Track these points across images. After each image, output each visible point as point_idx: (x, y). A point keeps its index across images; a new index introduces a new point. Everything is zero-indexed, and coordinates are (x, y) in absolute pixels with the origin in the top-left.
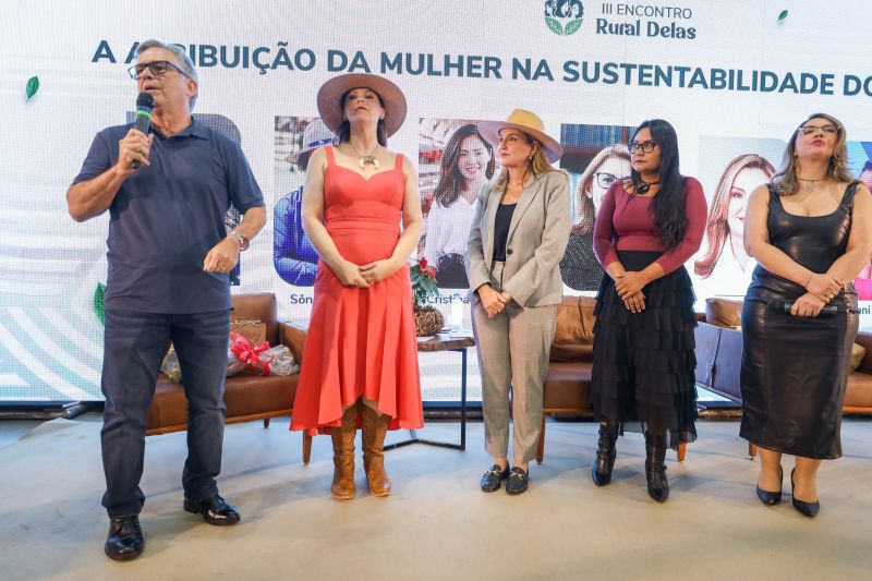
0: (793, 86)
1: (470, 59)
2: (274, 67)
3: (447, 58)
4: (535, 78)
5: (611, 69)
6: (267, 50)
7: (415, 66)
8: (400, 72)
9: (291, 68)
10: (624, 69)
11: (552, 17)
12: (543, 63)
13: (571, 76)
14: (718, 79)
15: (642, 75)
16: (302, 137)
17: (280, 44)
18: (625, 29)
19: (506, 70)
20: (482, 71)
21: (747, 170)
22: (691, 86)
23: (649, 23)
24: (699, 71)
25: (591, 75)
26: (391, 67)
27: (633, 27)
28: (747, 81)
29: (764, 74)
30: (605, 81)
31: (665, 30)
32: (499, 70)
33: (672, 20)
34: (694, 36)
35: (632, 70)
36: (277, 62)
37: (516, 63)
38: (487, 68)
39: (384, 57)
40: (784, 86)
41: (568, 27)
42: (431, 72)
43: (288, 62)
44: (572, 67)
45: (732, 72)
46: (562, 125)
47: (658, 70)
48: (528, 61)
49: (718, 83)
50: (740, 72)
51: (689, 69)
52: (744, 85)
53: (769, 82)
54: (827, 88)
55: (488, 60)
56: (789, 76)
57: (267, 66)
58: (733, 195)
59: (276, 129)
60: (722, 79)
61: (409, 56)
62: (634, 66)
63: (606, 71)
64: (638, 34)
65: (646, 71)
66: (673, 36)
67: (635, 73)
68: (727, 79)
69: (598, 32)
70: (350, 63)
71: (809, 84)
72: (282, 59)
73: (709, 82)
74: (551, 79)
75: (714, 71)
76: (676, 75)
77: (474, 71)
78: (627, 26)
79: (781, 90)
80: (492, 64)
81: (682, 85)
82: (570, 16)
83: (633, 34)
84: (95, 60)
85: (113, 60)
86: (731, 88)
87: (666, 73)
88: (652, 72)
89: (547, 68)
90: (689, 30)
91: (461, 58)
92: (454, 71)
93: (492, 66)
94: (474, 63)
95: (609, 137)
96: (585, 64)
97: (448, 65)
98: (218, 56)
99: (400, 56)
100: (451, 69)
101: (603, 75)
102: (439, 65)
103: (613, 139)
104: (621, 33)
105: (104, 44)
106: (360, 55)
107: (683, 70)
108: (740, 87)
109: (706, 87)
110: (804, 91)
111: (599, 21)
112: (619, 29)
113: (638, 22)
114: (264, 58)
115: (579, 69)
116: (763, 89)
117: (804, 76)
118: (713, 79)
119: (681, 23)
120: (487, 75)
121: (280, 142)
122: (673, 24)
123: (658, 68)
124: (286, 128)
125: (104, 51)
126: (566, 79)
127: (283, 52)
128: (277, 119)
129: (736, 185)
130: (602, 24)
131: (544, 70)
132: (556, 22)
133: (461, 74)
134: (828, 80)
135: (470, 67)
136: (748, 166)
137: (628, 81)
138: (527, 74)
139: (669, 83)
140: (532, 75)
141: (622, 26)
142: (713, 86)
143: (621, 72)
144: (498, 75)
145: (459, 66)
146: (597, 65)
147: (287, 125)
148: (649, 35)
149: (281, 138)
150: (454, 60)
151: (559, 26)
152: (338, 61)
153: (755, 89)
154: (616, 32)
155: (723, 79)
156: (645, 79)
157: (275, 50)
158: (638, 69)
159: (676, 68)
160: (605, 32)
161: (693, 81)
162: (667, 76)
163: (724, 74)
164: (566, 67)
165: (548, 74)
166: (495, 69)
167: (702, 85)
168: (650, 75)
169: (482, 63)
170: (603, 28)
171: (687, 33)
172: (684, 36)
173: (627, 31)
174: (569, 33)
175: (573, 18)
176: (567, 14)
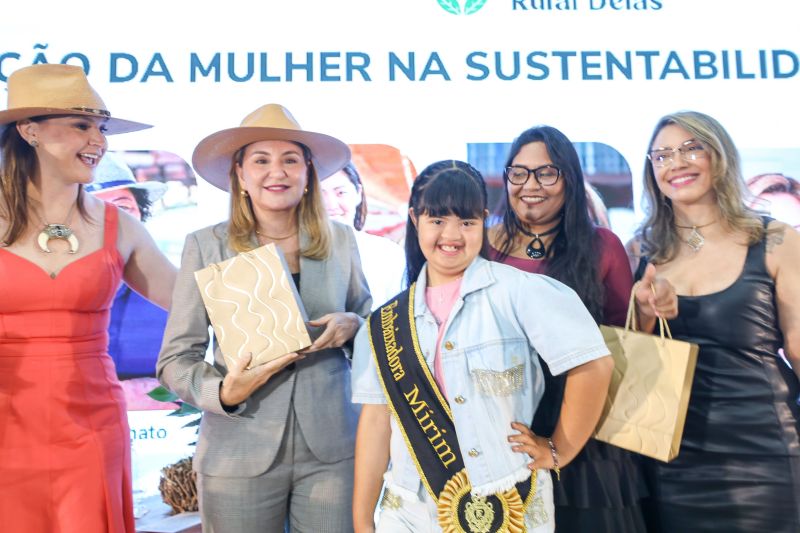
1: (324, 56)
3: (289, 56)
4: (423, 78)
5: (537, 59)
6: (16, 56)
7: (241, 69)
8: (218, 78)
10: (558, 59)
12: (434, 56)
13: (479, 73)
15: (585, 66)
18: (554, 1)
19: (379, 67)
20: (342, 72)
22: (663, 77)
24: (673, 55)
25: (508, 68)
26: (205, 73)
28: (751, 65)
29: (776, 54)
30: (530, 77)
32: (366, 70)
34: (660, 6)
35: (570, 58)
37: (393, 59)
38: (350, 67)
39: (195, 60)
41: (468, 4)
42: (264, 77)
44: (477, 59)
45: (725, 54)
46: (469, 145)
47: (611, 59)
48: (411, 56)
49: (706, 71)
50: (738, 54)
51: (657, 53)
52: (745, 71)
53: (786, 64)
55: (349, 56)
60: (709, 65)
61: (231, 56)
62: (574, 54)
63: (530, 62)
64: (575, 8)
65: (590, 60)
66: (628, 7)
67: (575, 64)
68: (719, 64)
69: (515, 8)
70: (142, 70)
73: (690, 70)
74: (447, 78)
75: (697, 54)
76: (638, 64)
77: (330, 73)
80: (358, 61)
81: (649, 76)
83: (567, 7)
86: (726, 75)
87: (623, 63)
88: (602, 60)
89: (440, 64)
91: (310, 56)
92: (299, 75)
93: (357, 65)
94: (330, 61)
96: (498, 55)
97: (290, 66)
99: (217, 57)
100: (295, 72)
101: (525, 69)
102: (276, 67)
104: (549, 7)
106: (157, 58)
107: (647, 56)
108: (740, 75)
109: (686, 76)
112: (546, 3)
114: (10, 68)
115: (490, 62)
116: (777, 75)
118: (698, 65)
120: (349, 78)
123: (610, 57)
126: (470, 77)
127: (41, 57)
133: (310, 77)
135: (324, 67)
136: (769, 190)
137: (565, 76)
138: (410, 73)
139: (628, 73)
140: (419, 71)
142: (698, 75)
143: (554, 64)
144: (367, 77)
145: (309, 67)
146: (516, 55)
148: (592, 8)
150: (299, 59)
151: (455, 4)
153: (764, 75)
154: (542, 7)
155: (712, 65)
156: (591, 71)
157: (28, 59)
158: (579, 58)
159: (638, 54)
160: (524, 8)
161: (667, 70)
162: (624, 64)
163: (713, 57)
164: (470, 62)
165: (442, 71)
166: (361, 69)
167: (680, 75)
168: (598, 66)
169: (342, 61)
170: (521, 3)
171: (649, 3)
172: (645, 7)
173: (558, 5)
174: (471, 12)
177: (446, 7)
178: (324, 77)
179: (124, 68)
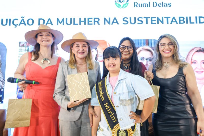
1: (88, 19)
2: (20, 25)
3: (80, 19)
4: (112, 24)
5: (140, 19)
6: (17, 19)
7: (69, 22)
8: (63, 24)
9: (25, 25)
10: (145, 19)
11: (117, 3)
12: (115, 19)
13: (126, 22)
15: (152, 21)
16: (28, 49)
17: (22, 17)
18: (144, 5)
19: (102, 21)
20: (93, 23)
21: (197, 53)
22: (171, 23)
23: (154, 3)
24: (174, 18)
25: (133, 22)
26: (60, 23)
27: (147, 5)
28: (193, 20)
29: (200, 18)
30: (138, 23)
31: (160, 4)
32: (99, 22)
34: (171, 6)
35: (148, 19)
36: (21, 23)
37: (105, 19)
38: (95, 21)
39: (58, 20)
41: (123, 6)
42: (74, 24)
43: (24, 23)
44: (125, 19)
45: (187, 18)
47: (158, 19)
48: (109, 18)
49: (182, 22)
50: (190, 17)
51: (170, 18)
53: (202, 20)
55: (95, 19)
57: (17, 25)
58: (192, 63)
59: (20, 46)
61: (67, 19)
62: (149, 18)
64: (150, 6)
65: (153, 19)
66: (163, 6)
67: (149, 20)
68: (185, 20)
69: (135, 7)
70: (46, 22)
72: (23, 22)
74: (118, 24)
75: (180, 18)
76: (165, 20)
77: (90, 23)
78: (145, 4)
81: (168, 23)
82: (124, 2)
83: (148, 6)
86: (187, 23)
88: (156, 19)
90: (169, 4)
91: (85, 19)
93: (96, 21)
94: (90, 20)
95: (141, 43)
96: (130, 18)
97: (80, 21)
99: (63, 19)
100: (82, 22)
101: (137, 21)
102: (77, 21)
103: (142, 44)
104: (143, 6)
106: (49, 20)
107: (167, 18)
108: (191, 23)
109: (177, 23)
111: (135, 3)
113: (149, 3)
114: (16, 22)
115: (128, 20)
116: (200, 23)
118: (180, 20)
119: (166, 2)
120: (95, 24)
121: (21, 50)
122: (163, 2)
123: (158, 18)
124: (23, 45)
126: (123, 24)
127: (23, 20)
128: (20, 42)
129: (193, 59)
130: (136, 4)
131: (115, 21)
132: (119, 4)
133: (85, 24)
135: (88, 21)
136: (197, 51)
137: (147, 23)
138: (109, 23)
139: (162, 22)
140: (111, 22)
142: (180, 23)
143: (144, 20)
144: (99, 24)
145: (85, 21)
146: (135, 18)
147: (24, 44)
148: (154, 6)
149: (21, 49)
150: (83, 19)
151: (120, 6)
152: (42, 22)
153: (197, 23)
154: (141, 6)
155: (182, 20)
156: (153, 22)
157: (20, 20)
158: (150, 19)
159: (165, 18)
160: (137, 7)
161: (172, 22)
162: (161, 20)
163: (184, 18)
164: (123, 20)
165: (117, 22)
166: (97, 22)
168: (155, 21)
169: (93, 20)
170: (136, 5)
171: (168, 5)
172: (167, 6)
173: (145, 6)
174: (124, 8)
175: (125, 2)
176: (123, 1)
177: (118, 7)
178: (88, 24)
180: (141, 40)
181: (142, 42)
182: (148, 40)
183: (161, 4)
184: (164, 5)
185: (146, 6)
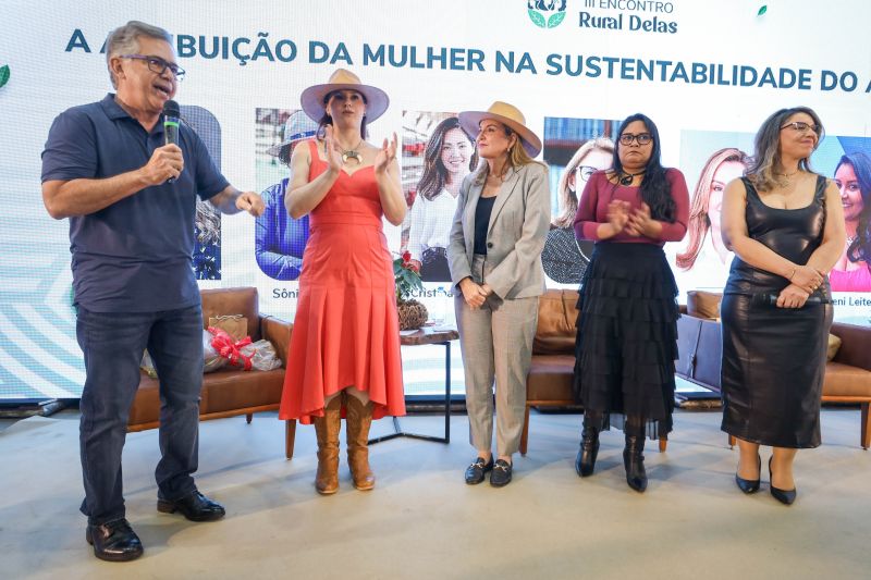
0: (772, 81)
1: (453, 51)
2: (254, 58)
3: (430, 50)
4: (518, 71)
5: (593, 62)
6: (248, 41)
7: (398, 58)
8: (382, 64)
9: (272, 59)
10: (607, 63)
11: (535, 9)
12: (526, 56)
13: (555, 69)
14: (699, 73)
15: (624, 69)
16: (283, 130)
17: (260, 34)
18: (607, 22)
19: (489, 63)
20: (465, 63)
21: (727, 163)
22: (672, 80)
23: (631, 17)
24: (680, 65)
25: (574, 68)
26: (374, 60)
27: (615, 22)
28: (728, 75)
29: (744, 69)
30: (588, 74)
31: (647, 24)
32: (482, 63)
33: (654, 14)
34: (675, 31)
35: (615, 63)
36: (257, 53)
37: (499, 56)
38: (471, 60)
39: (366, 48)
40: (763, 81)
41: (551, 20)
42: (414, 64)
43: (268, 53)
44: (555, 60)
45: (712, 66)
46: (545, 118)
47: (641, 65)
48: (512, 54)
49: (699, 77)
50: (721, 67)
51: (670, 63)
52: (724, 79)
53: (749, 76)
54: (805, 83)
55: (471, 52)
56: (768, 71)
57: (248, 57)
58: (713, 188)
59: (257, 121)
60: (702, 73)
61: (392, 48)
62: (617, 60)
63: (589, 64)
64: (621, 28)
65: (628, 65)
66: (655, 30)
67: (617, 67)
68: (708, 73)
69: (581, 25)
70: (331, 54)
71: (788, 79)
72: (263, 49)
73: (690, 76)
74: (534, 72)
75: (695, 66)
76: (658, 69)
77: (457, 63)
78: (609, 20)
79: (761, 85)
80: (476, 56)
81: (664, 79)
82: (553, 8)
83: (615, 27)
84: (69, 49)
85: (88, 50)
86: (712, 82)
87: (648, 68)
88: (635, 65)
89: (530, 62)
90: (670, 25)
91: (444, 51)
92: (437, 64)
93: (475, 59)
94: (458, 55)
95: (592, 131)
96: (568, 58)
97: (431, 57)
98: (197, 46)
99: (382, 48)
100: (434, 62)
101: (585, 69)
102: (421, 58)
104: (604, 26)
105: (78, 33)
106: (341, 46)
107: (664, 64)
108: (721, 82)
109: (687, 80)
110: (782, 85)
111: (581, 14)
112: (602, 23)
113: (621, 16)
114: (244, 49)
115: (562, 62)
116: (743, 83)
117: (783, 71)
118: (695, 73)
119: (663, 17)
120: (470, 68)
121: (261, 134)
122: (655, 19)
123: (640, 62)
124: (267, 120)
125: (78, 41)
126: (548, 72)
127: (263, 43)
128: (258, 111)
129: (716, 178)
130: (585, 17)
131: (527, 63)
132: (539, 15)
133: (444, 66)
134: (805, 76)
135: (453, 59)
136: (729, 159)
137: (611, 75)
138: (510, 67)
139: (651, 76)
140: (516, 65)
141: (604, 20)
142: (694, 81)
143: (604, 66)
144: (481, 68)
145: (443, 58)
146: (580, 58)
147: (268, 117)
148: (631, 28)
149: (262, 130)
150: (437, 52)
151: (542, 19)
153: (735, 83)
154: (599, 26)
155: (704, 74)
156: (628, 73)
157: (255, 41)
158: (620, 63)
159: (658, 62)
160: (587, 25)
161: (675, 76)
163: (705, 69)
164: (549, 61)
165: (532, 67)
166: (478, 62)
167: (683, 79)
168: (632, 69)
169: (465, 56)
170: (585, 22)
171: (668, 28)
172: (665, 30)
173: (609, 26)
174: (552, 26)
175: (556, 11)
176: (549, 6)
177: (536, 22)
179: (319, 52)
180: (592, 121)
181: (596, 126)
182: (611, 122)
183: (650, 24)
184: (658, 26)
185: (613, 26)
